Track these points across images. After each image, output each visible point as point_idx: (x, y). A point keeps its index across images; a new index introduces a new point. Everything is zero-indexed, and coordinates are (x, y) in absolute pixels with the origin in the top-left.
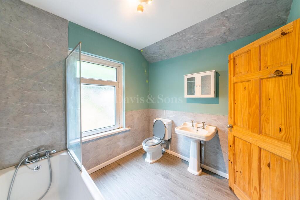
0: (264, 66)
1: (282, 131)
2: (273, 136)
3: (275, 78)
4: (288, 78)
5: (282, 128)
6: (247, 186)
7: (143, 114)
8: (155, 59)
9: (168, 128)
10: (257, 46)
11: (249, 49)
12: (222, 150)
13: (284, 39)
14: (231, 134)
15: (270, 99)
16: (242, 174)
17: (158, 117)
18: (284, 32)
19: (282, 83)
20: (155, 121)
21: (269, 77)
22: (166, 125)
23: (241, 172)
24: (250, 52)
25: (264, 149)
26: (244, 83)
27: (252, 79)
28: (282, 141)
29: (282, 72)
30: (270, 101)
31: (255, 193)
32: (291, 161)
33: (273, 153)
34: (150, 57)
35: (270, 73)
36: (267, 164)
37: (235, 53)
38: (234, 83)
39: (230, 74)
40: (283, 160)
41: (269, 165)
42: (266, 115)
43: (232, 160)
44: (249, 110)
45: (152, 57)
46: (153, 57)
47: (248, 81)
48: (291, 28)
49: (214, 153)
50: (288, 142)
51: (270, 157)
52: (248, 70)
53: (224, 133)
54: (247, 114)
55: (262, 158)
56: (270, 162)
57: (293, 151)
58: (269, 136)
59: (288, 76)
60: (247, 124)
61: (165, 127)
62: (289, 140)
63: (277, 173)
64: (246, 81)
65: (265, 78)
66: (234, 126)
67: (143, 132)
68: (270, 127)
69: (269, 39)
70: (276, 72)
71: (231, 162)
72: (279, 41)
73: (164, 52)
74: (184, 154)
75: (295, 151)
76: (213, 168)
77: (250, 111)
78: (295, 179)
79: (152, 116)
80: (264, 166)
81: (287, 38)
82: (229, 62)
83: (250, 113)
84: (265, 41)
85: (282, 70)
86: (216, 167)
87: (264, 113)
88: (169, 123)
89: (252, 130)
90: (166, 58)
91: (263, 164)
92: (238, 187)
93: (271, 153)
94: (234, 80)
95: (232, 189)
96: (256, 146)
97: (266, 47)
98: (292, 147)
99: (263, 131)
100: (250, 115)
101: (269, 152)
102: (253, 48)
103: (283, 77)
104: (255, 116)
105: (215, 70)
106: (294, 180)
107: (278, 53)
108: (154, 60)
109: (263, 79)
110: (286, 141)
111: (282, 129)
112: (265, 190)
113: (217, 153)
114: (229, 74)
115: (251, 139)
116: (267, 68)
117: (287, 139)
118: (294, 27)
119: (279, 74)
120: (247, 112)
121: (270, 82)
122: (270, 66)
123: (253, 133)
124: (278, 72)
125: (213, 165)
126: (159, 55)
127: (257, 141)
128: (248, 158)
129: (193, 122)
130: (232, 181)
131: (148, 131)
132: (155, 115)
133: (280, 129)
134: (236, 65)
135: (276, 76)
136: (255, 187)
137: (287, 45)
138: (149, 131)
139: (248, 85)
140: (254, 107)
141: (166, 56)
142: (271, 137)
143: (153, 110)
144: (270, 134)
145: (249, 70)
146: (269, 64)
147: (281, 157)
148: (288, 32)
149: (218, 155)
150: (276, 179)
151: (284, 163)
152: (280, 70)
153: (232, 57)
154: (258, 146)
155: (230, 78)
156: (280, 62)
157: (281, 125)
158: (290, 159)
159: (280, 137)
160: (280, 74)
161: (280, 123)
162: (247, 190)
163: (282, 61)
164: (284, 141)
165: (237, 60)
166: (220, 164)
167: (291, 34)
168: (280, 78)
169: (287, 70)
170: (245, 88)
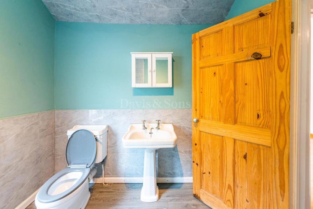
0: (239, 48)
1: (260, 117)
2: (250, 124)
3: (251, 61)
4: (266, 61)
5: (260, 114)
6: (217, 187)
7: (37, 124)
8: (71, 14)
9: (101, 141)
10: (231, 25)
11: (221, 28)
12: (178, 150)
13: (261, 21)
14: (197, 131)
15: (246, 84)
16: (211, 174)
17: (76, 124)
18: (262, 13)
19: (260, 67)
20: (70, 133)
21: (246, 59)
22: (98, 137)
23: (209, 173)
24: (222, 32)
25: (239, 140)
26: (214, 68)
27: (225, 63)
28: (260, 128)
29: (260, 54)
30: (247, 86)
31: (229, 191)
32: (270, 147)
33: (249, 143)
34: (58, 6)
35: (247, 55)
36: (243, 155)
37: (202, 33)
38: (201, 68)
39: (195, 58)
40: (261, 147)
41: (245, 157)
42: (242, 102)
43: (198, 161)
44: (220, 98)
45: (65, 6)
46: (67, 8)
47: (219, 65)
48: (270, 10)
49: (169, 157)
50: (267, 127)
51: (246, 147)
52: (218, 53)
53: (180, 129)
54: (218, 103)
55: (237, 150)
56: (246, 153)
57: (273, 136)
58: (245, 125)
59: (265, 59)
60: (217, 115)
61: (96, 140)
62: (267, 126)
63: (255, 162)
64: (216, 66)
65: (239, 62)
66: (201, 119)
67: (37, 163)
68: (247, 115)
69: (245, 19)
70: (254, 54)
71: (197, 164)
72: (255, 22)
73: (94, 6)
74: (130, 174)
75: (274, 136)
76: (170, 177)
77: (221, 100)
78: (275, 164)
79: (61, 123)
80: (239, 158)
81: (265, 20)
82: (192, 44)
83: (222, 102)
84: (241, 21)
85: (261, 52)
86: (172, 174)
87: (239, 101)
88: (103, 131)
89: (226, 121)
90: (97, 21)
91: (238, 157)
92: (205, 191)
93: (247, 142)
94: (199, 64)
95: (197, 195)
96: (231, 138)
97: (241, 27)
98: (271, 132)
99: (239, 120)
100: (222, 104)
101: (245, 142)
102: (226, 28)
103: (260, 60)
104: (229, 104)
105: (172, 53)
106: (273, 166)
107: (255, 35)
108: (68, 15)
109: (237, 62)
110: (264, 127)
111: (260, 116)
112: (240, 185)
113: (173, 156)
114: (193, 58)
115: (224, 131)
116: (243, 50)
117: (265, 125)
118: (273, 9)
119: (257, 57)
120: (218, 101)
121: (247, 65)
122: (246, 48)
123: (227, 124)
124: (256, 54)
125: (169, 173)
126: (82, 9)
127: (231, 132)
128: (219, 154)
129: (145, 122)
130: (198, 186)
131: (51, 157)
132: (70, 121)
133: (258, 115)
134: (203, 47)
135: (254, 58)
136: (229, 186)
137: (265, 27)
138: (54, 156)
139: (219, 69)
140: (228, 94)
141: (98, 16)
142: (248, 125)
143: (65, 111)
144: (247, 122)
145: (220, 53)
146: (244, 46)
147: (259, 145)
148: (266, 14)
149: (174, 158)
150: (252, 170)
151: (262, 151)
152: (258, 52)
153: (197, 37)
154: (234, 138)
155: (195, 62)
156: (257, 44)
157: (259, 111)
158: (270, 145)
159: (258, 124)
160: (259, 57)
161: (258, 109)
162: (218, 191)
163: (260, 43)
164: (262, 127)
165: (204, 41)
166: (177, 168)
167: (268, 15)
168: (257, 61)
169: (265, 53)
170: (215, 73)
